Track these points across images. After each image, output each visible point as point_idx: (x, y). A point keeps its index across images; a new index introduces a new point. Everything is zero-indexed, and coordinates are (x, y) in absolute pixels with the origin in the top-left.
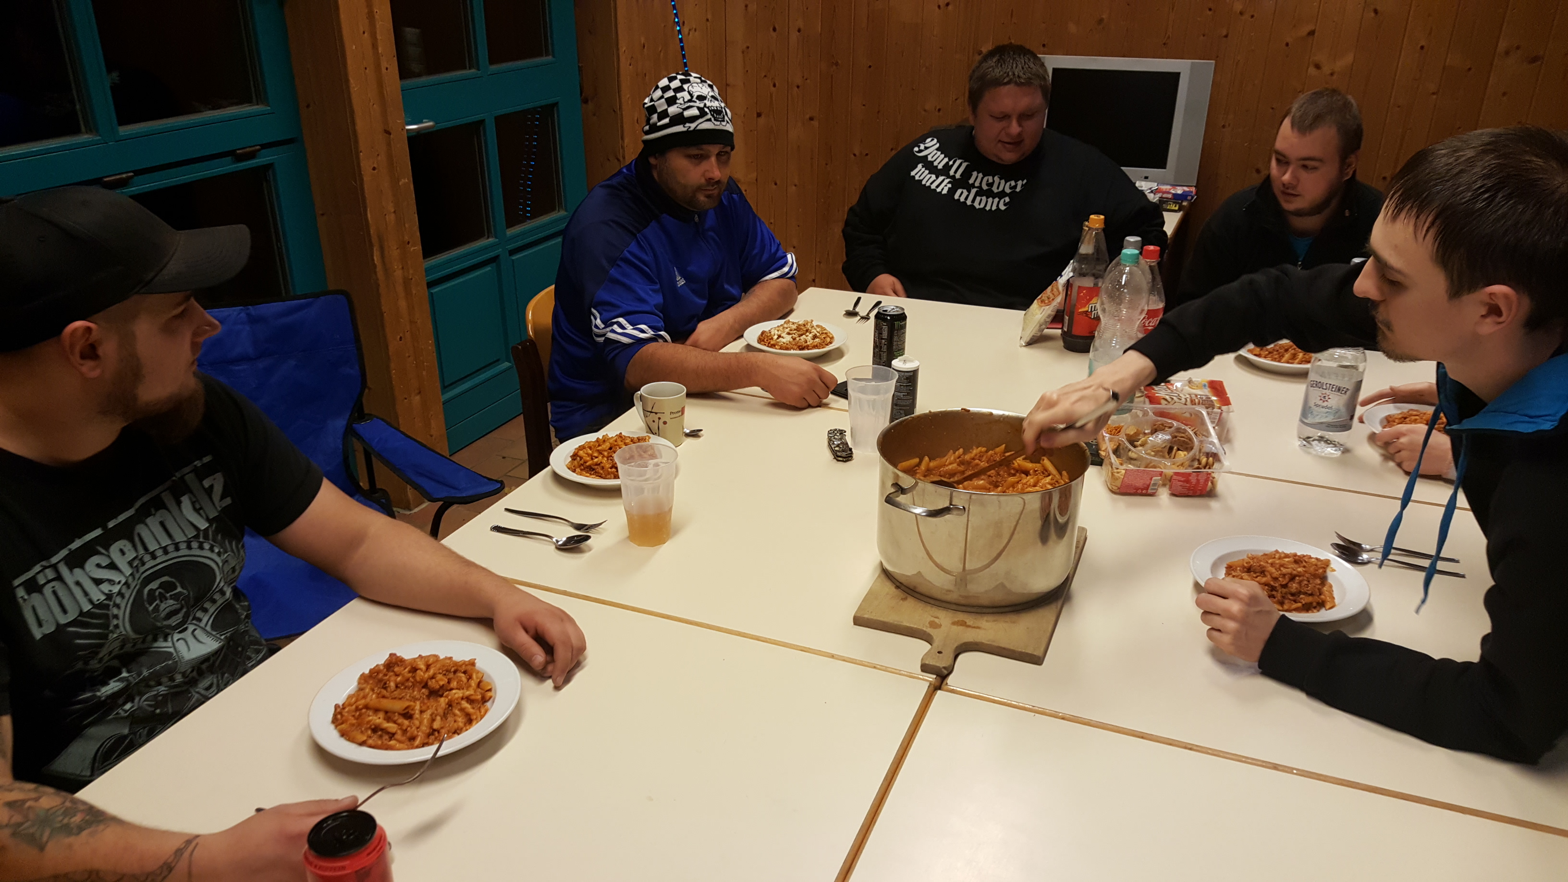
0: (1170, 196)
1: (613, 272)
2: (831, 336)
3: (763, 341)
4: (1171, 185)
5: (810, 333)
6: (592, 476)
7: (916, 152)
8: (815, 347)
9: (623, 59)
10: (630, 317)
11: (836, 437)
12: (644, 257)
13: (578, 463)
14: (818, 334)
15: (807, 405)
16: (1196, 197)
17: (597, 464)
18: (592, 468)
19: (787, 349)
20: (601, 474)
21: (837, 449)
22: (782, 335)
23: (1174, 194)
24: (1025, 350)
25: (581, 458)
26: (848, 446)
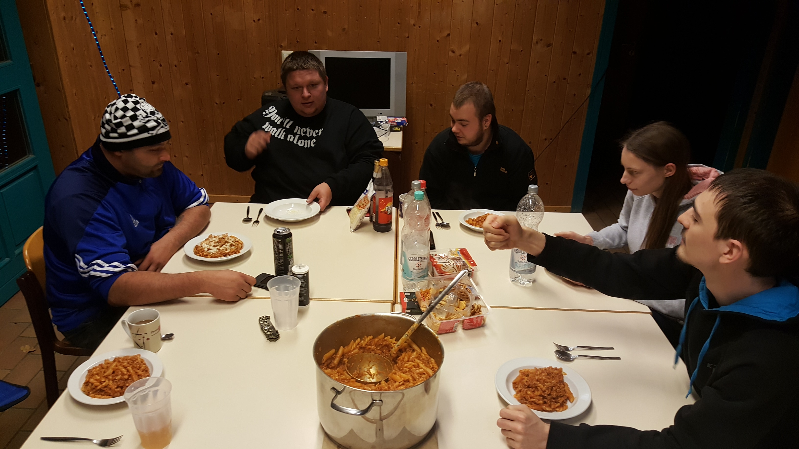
0: (395, 124)
1: (88, 229)
2: (241, 243)
3: (199, 253)
4: (395, 117)
5: (228, 243)
6: (104, 397)
7: (264, 115)
8: (234, 252)
9: (61, 59)
10: (106, 258)
11: (265, 323)
12: (109, 215)
13: (91, 387)
14: (233, 243)
15: (239, 298)
16: (407, 124)
17: (106, 386)
18: (102, 390)
19: (215, 257)
20: (110, 393)
21: (268, 333)
22: (211, 248)
23: (397, 123)
24: (354, 234)
25: (92, 384)
26: (274, 329)
